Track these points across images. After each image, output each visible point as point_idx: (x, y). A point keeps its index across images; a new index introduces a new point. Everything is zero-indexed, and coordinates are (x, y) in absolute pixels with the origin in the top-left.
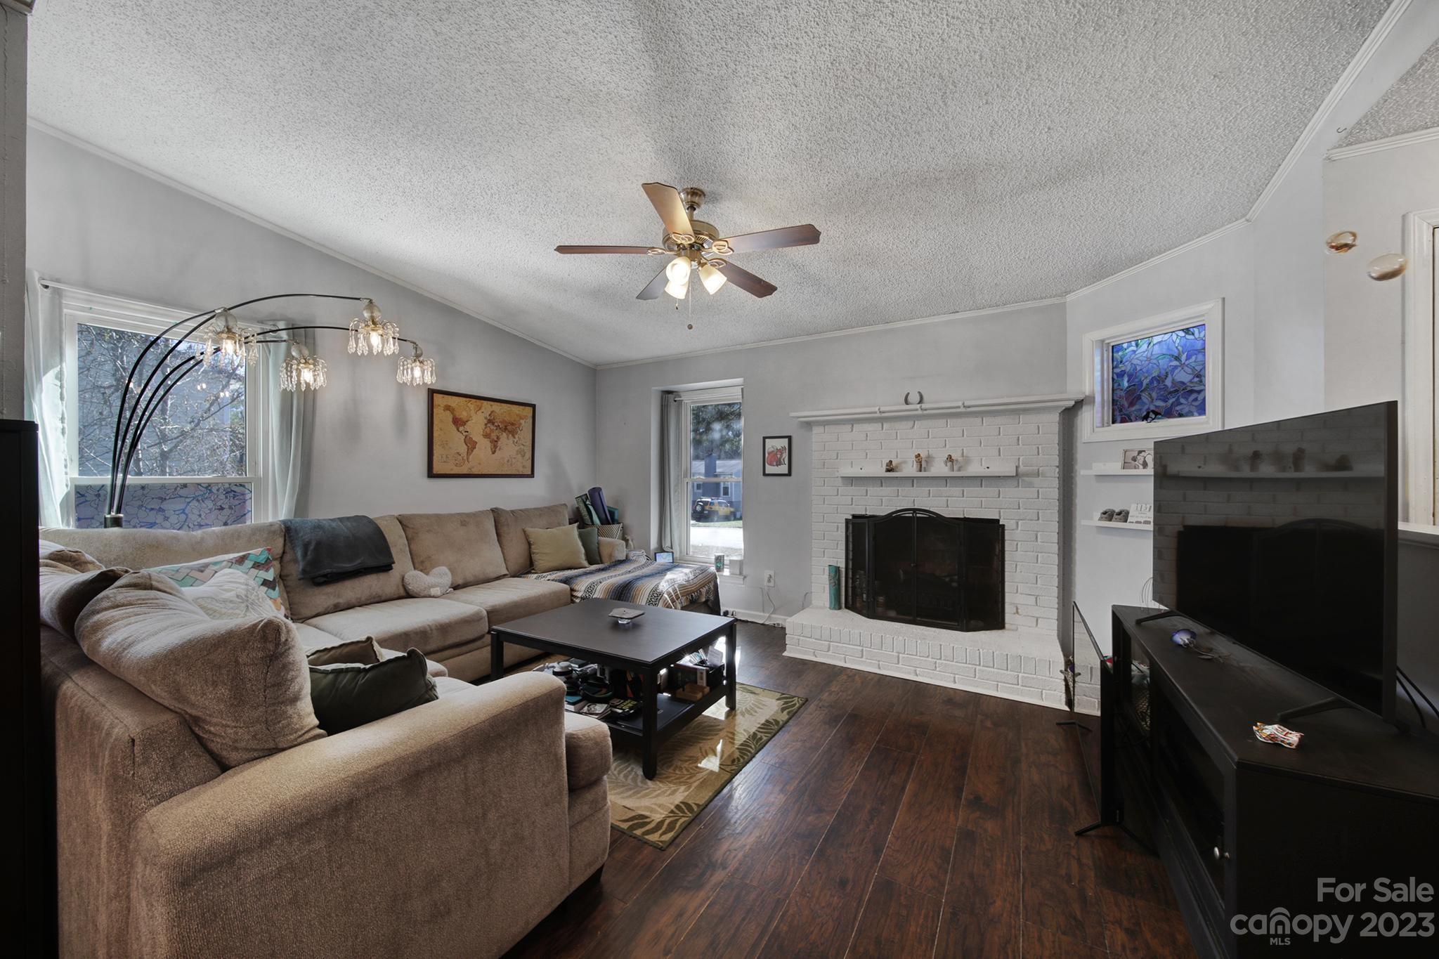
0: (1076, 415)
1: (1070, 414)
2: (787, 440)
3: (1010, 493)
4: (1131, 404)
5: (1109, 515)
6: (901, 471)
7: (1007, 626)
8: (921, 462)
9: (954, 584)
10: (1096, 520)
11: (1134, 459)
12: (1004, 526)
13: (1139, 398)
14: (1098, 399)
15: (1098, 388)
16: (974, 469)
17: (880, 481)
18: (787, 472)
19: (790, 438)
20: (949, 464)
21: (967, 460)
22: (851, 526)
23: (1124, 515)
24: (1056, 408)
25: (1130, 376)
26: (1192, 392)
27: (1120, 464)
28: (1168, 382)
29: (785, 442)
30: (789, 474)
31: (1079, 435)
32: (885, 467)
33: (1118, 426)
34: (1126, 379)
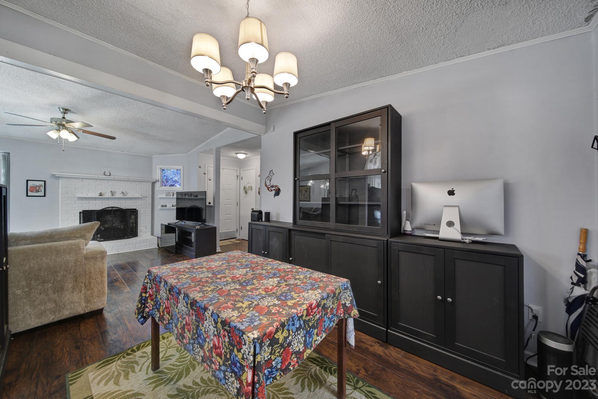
0: (155, 184)
1: (153, 184)
2: (43, 182)
3: (139, 202)
4: (166, 183)
5: (162, 206)
6: (104, 196)
7: (138, 236)
8: (113, 193)
9: (122, 228)
10: (160, 207)
11: (168, 194)
12: (137, 210)
13: (168, 181)
14: (160, 180)
15: (160, 178)
16: (129, 196)
17: (95, 199)
18: (43, 195)
19: (45, 181)
20: (123, 194)
21: (127, 193)
22: (82, 215)
23: (166, 206)
24: (150, 182)
25: (166, 177)
26: (178, 182)
27: (165, 195)
28: (174, 179)
29: (43, 183)
30: (45, 196)
31: (155, 188)
32: (98, 194)
33: (164, 187)
34: (165, 177)
